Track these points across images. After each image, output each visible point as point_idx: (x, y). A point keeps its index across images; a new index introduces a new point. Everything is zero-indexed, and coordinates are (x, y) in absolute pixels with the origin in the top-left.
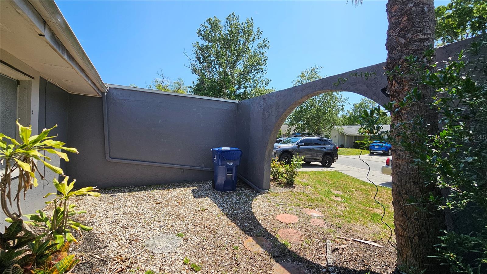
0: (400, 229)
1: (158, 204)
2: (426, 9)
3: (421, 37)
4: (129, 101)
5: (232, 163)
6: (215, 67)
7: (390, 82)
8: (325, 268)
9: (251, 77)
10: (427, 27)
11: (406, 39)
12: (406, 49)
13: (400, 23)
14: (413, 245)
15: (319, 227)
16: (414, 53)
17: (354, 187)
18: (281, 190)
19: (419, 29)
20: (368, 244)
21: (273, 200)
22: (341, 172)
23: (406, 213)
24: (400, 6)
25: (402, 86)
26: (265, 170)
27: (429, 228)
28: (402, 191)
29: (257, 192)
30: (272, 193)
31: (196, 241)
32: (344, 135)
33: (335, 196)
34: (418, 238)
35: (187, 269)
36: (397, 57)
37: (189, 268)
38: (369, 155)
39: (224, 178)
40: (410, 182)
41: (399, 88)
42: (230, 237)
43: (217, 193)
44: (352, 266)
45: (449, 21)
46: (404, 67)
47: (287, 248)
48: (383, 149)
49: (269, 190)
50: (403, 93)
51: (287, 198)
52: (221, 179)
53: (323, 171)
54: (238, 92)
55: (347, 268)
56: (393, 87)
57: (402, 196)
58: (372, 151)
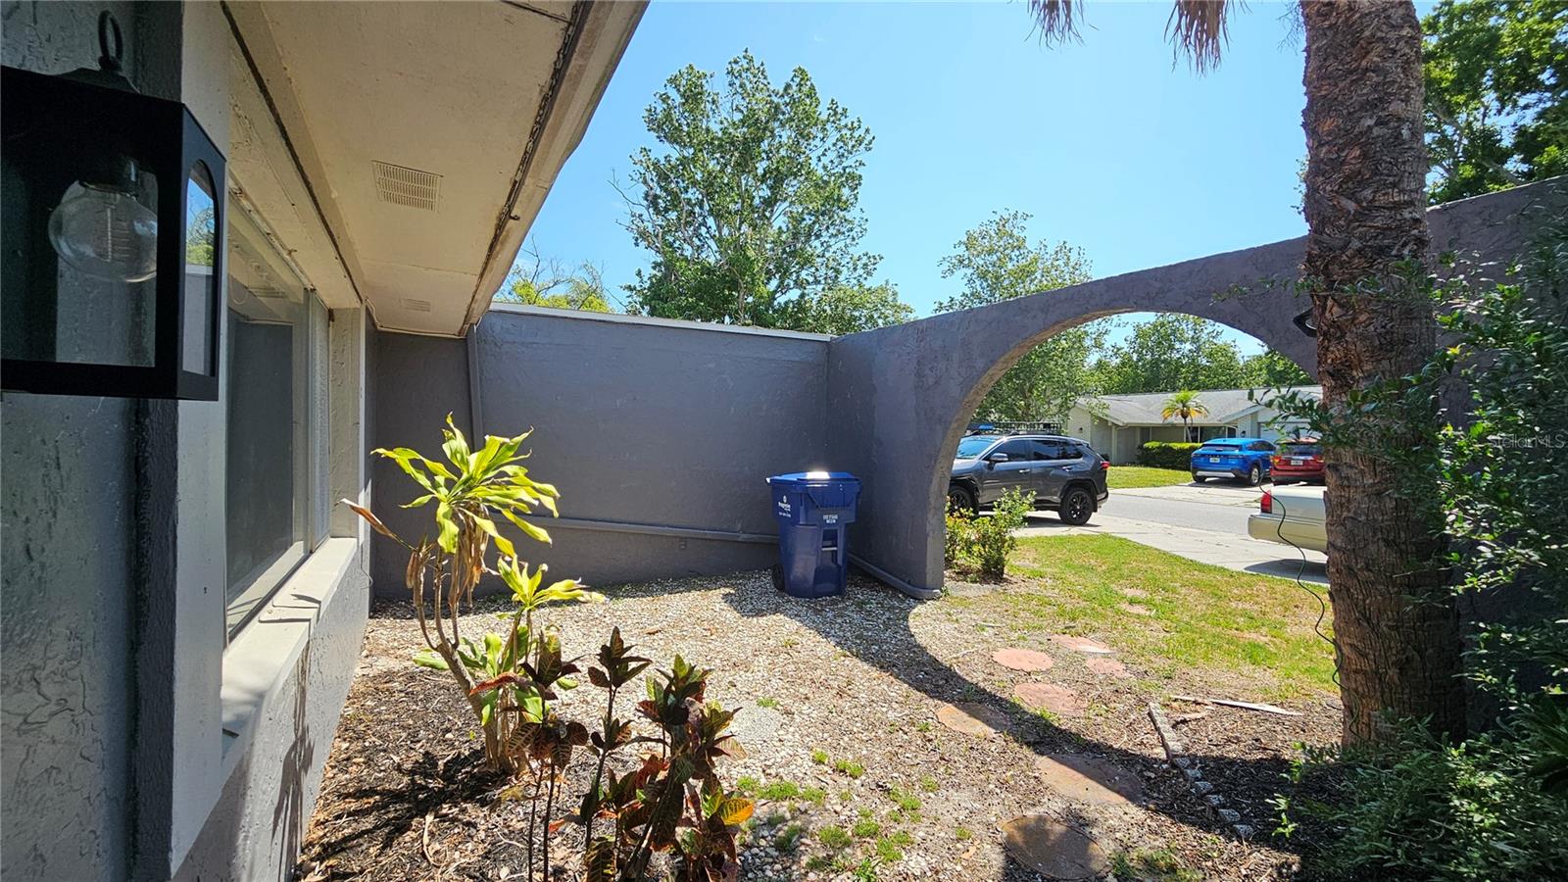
0: (1353, 656)
1: (653, 634)
2: (1405, 132)
3: (1396, 199)
4: (535, 345)
5: (836, 517)
6: (704, 224)
7: (1318, 303)
8: (1165, 762)
9: (817, 252)
10: (1410, 174)
11: (1358, 202)
12: (1359, 226)
13: (1343, 163)
14: (1387, 690)
15: (1114, 678)
16: (1380, 237)
17: (1176, 576)
18: (974, 590)
19: (1391, 179)
20: (1257, 710)
21: (962, 615)
22: (1123, 536)
23: (1368, 615)
24: (1341, 121)
25: (1351, 312)
26: (931, 534)
27: (1423, 646)
28: (1357, 563)
29: (908, 596)
30: (952, 598)
31: (813, 715)
32: (1110, 424)
33: (1127, 603)
34: (1397, 671)
35: (830, 772)
36: (1338, 243)
37: (833, 771)
38: (1191, 486)
39: (814, 558)
40: (1375, 539)
41: (1345, 318)
42: (895, 705)
43: (797, 603)
44: (1232, 752)
45: (1428, 70)
46: (1356, 268)
47: (1052, 725)
48: (1234, 467)
49: (942, 591)
50: (1355, 330)
51: (999, 609)
52: (804, 564)
53: (1070, 537)
54: (781, 299)
55: (1221, 758)
56: (1327, 314)
57: (1356, 576)
58: (1199, 473)
